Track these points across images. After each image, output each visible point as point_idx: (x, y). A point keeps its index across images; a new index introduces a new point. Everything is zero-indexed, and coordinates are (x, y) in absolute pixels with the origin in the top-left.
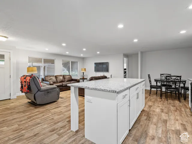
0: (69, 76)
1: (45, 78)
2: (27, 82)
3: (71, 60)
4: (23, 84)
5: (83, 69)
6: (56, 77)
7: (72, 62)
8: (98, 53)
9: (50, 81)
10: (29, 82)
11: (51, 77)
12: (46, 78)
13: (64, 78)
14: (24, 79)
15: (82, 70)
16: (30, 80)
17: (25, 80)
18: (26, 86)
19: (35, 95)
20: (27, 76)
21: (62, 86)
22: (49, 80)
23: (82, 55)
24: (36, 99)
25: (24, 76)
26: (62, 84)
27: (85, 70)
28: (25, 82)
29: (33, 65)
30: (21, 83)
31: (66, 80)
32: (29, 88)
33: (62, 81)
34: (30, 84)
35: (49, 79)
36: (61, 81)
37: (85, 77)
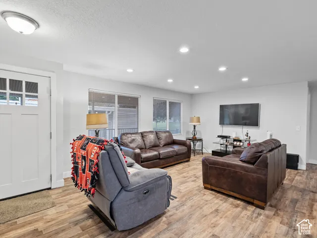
0: (167, 134)
1: (121, 138)
2: (91, 161)
3: (169, 99)
4: (77, 163)
5: (195, 119)
6: (143, 135)
7: (171, 103)
8: (245, 79)
9: (132, 145)
10: (97, 164)
11: (133, 137)
12: (124, 137)
13: (158, 139)
14: (82, 148)
15: (192, 120)
16: (100, 158)
17: (83, 152)
18: (87, 171)
19: (112, 203)
20: (88, 139)
21: (159, 159)
22: (130, 143)
23: (197, 87)
24: (116, 215)
25: (80, 138)
26: (159, 154)
27: (198, 120)
28: (84, 158)
29: (95, 109)
30: (73, 156)
31: (163, 142)
32: (96, 181)
33: (155, 146)
34: (98, 170)
35: (130, 139)
36: (152, 144)
37: (197, 136)
